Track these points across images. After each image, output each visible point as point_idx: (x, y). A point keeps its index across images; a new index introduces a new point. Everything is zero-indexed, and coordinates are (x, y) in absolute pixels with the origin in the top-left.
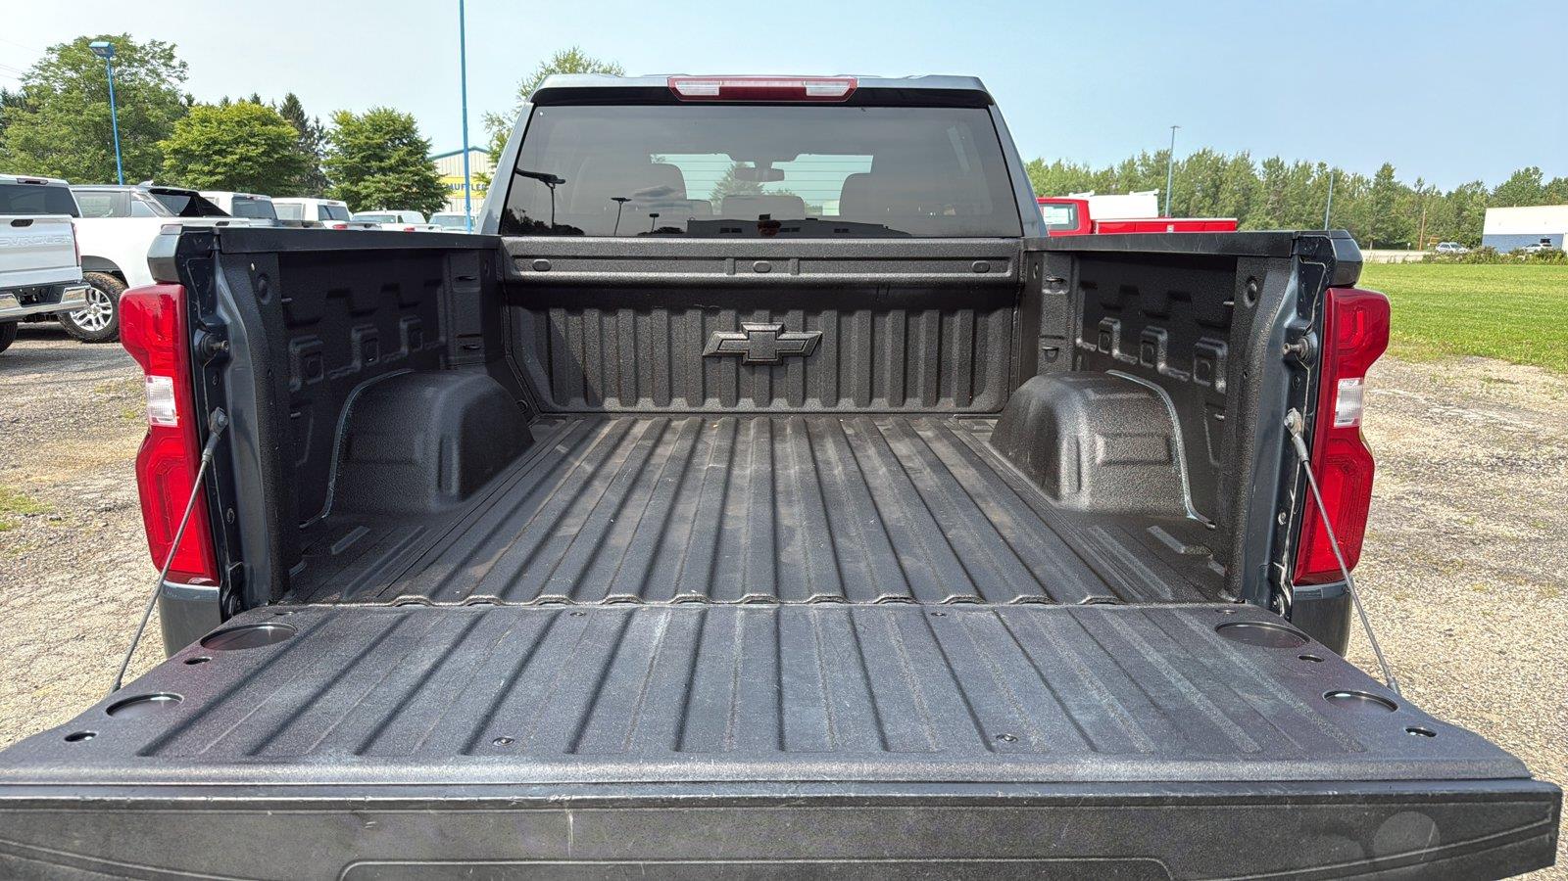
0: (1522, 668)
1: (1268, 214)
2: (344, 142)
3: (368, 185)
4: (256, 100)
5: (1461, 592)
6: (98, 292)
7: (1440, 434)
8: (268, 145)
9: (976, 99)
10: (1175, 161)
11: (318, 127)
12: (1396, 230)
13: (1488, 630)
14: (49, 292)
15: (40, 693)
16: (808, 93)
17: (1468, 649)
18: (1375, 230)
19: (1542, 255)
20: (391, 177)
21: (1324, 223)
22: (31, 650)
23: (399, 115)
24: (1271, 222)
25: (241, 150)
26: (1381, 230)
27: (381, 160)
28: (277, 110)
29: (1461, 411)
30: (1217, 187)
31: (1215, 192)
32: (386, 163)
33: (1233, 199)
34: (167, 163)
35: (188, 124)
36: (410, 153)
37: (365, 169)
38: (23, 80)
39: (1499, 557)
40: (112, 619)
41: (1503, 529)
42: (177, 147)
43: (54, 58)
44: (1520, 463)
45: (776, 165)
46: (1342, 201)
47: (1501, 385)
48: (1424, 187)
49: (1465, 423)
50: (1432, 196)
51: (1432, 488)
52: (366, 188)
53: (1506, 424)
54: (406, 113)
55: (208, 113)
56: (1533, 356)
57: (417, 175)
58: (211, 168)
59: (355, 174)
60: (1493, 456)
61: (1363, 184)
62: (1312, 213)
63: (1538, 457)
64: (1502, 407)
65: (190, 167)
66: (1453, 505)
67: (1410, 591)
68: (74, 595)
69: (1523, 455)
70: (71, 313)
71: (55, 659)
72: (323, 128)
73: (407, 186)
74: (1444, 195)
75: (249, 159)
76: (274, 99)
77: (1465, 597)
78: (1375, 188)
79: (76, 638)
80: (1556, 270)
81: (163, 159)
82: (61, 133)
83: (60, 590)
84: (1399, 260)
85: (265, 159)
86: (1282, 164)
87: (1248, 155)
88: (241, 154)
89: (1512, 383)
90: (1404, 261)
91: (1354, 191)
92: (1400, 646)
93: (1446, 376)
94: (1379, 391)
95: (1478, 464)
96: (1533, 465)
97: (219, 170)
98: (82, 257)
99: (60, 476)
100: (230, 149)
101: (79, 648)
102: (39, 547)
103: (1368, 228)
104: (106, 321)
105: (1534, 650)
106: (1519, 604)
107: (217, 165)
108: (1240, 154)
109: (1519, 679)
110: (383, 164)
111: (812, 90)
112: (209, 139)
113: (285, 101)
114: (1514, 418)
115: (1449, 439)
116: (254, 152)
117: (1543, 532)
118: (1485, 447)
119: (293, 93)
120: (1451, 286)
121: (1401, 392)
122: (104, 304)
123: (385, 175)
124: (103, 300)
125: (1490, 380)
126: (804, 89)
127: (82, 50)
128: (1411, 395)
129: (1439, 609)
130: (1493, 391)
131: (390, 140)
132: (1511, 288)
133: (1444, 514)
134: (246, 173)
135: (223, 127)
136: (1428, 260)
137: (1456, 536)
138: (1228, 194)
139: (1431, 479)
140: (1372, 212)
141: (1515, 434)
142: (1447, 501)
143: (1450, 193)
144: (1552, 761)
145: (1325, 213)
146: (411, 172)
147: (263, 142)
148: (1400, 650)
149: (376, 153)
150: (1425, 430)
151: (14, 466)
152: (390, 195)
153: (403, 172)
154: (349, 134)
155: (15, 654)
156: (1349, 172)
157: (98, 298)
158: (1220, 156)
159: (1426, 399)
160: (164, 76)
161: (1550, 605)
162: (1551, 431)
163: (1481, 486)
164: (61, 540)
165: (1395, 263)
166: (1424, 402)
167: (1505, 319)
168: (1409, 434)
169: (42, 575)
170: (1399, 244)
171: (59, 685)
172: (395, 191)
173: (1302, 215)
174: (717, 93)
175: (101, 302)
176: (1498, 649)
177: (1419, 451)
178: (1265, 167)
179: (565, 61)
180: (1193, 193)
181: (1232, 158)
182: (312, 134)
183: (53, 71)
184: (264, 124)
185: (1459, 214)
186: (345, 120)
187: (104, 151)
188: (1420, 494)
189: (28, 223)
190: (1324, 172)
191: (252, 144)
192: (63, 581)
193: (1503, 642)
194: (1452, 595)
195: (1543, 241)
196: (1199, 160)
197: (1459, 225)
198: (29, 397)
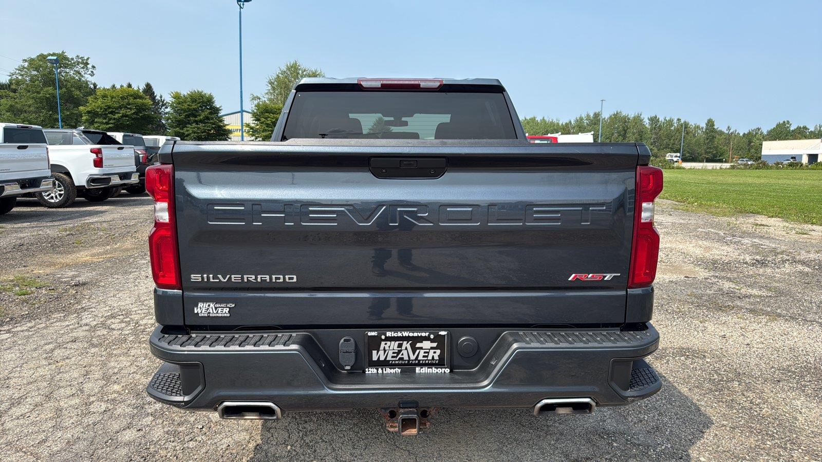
0: (757, 351)
1: (652, 144)
2: (176, 107)
3: (189, 129)
4: (129, 86)
5: (731, 319)
6: (57, 182)
7: (729, 249)
8: (137, 109)
9: (497, 89)
10: (603, 117)
11: (161, 99)
12: (717, 153)
13: (742, 335)
14: (35, 182)
15: (60, 364)
16: (421, 86)
17: (732, 343)
18: (706, 153)
19: (791, 165)
20: (201, 125)
21: (680, 149)
22: (51, 346)
23: (205, 94)
24: (654, 148)
25: (123, 111)
26: (709, 152)
27: (196, 117)
28: (141, 91)
29: (741, 239)
30: (625, 131)
31: (624, 133)
32: (198, 118)
33: (634, 137)
34: (84, 118)
35: (96, 98)
36: (211, 113)
37: (187, 121)
38: (10, 76)
39: (751, 304)
40: (87, 333)
41: (755, 292)
42: (89, 110)
43: (26, 64)
44: (767, 262)
45: (404, 119)
46: (689, 138)
47: (762, 227)
48: (731, 131)
49: (742, 245)
50: (735, 135)
51: (723, 274)
52: (187, 131)
53: (762, 245)
54: (209, 93)
55: (106, 93)
56: (779, 213)
57: (214, 124)
58: (107, 121)
59: (181, 124)
60: (754, 259)
61: (700, 129)
62: (674, 144)
63: (776, 260)
64: (761, 237)
65: (96, 120)
66: (732, 282)
67: (708, 318)
68: (67, 323)
69: (769, 259)
70: (43, 193)
71: (63, 350)
72: (164, 100)
73: (208, 130)
74: (741, 135)
75: (127, 116)
76: (139, 85)
77: (733, 321)
78: (705, 131)
79: (72, 341)
80: (797, 173)
81: (82, 116)
82: (29, 103)
83: (60, 321)
84: (718, 168)
85: (135, 116)
86: (659, 119)
87: (641, 115)
88: (123, 113)
89: (767, 226)
90: (721, 168)
91: (695, 132)
92: (700, 342)
93: (735, 223)
94: (701, 230)
95: (746, 263)
96: (772, 263)
97: (111, 122)
98: (51, 165)
99: (48, 271)
100: (117, 111)
101: (74, 346)
102: (45, 302)
103: (703, 151)
104: (60, 197)
105: (763, 343)
106: (758, 324)
107: (110, 119)
108: (636, 114)
109: (755, 355)
110: (196, 119)
111: (423, 85)
112: (106, 106)
113: (145, 86)
114: (767, 242)
115: (734, 252)
116: (129, 112)
117: (774, 293)
118: (750, 255)
119: (149, 82)
120: (742, 180)
121: (712, 230)
122: (60, 189)
123: (197, 124)
124: (59, 186)
125: (757, 225)
126: (420, 85)
127: (40, 60)
128: (717, 231)
129: (720, 327)
130: (758, 230)
131: (200, 106)
132: (773, 181)
133: (727, 285)
134: (125, 123)
135: (114, 100)
136: (733, 167)
137: (731, 295)
138: (631, 134)
139: (723, 270)
140: (705, 144)
141: (766, 250)
142: (729, 280)
143: (744, 134)
144: (766, 389)
145: (681, 144)
146: (211, 123)
147: (134, 107)
148: (701, 344)
149: (193, 113)
150: (723, 248)
151: (25, 266)
152: (200, 134)
153: (207, 123)
154: (179, 103)
155: (44, 348)
156: (692, 123)
157: (57, 186)
158: (626, 115)
159: (724, 234)
160: (83, 74)
161: (773, 324)
162: (783, 248)
163: (747, 273)
164: (56, 299)
165: (716, 169)
166: (723, 235)
167: (768, 196)
168: (714, 250)
169: (49, 314)
170: (719, 160)
171: (67, 361)
172: (202, 133)
173: (669, 145)
174: (380, 86)
175: (58, 187)
176: (746, 343)
177: (718, 257)
178: (649, 120)
179: (292, 67)
180: (613, 134)
181: (633, 116)
182: (158, 103)
183: (26, 72)
184: (135, 98)
185: (749, 144)
186: (177, 96)
187: (51, 112)
188: (717, 277)
189: (25, 147)
190: (680, 123)
191: (128, 108)
192: (60, 317)
193: (749, 340)
194: (727, 320)
195: (792, 158)
196: (616, 118)
197: (749, 150)
198: (26, 234)
